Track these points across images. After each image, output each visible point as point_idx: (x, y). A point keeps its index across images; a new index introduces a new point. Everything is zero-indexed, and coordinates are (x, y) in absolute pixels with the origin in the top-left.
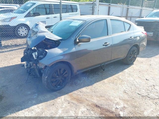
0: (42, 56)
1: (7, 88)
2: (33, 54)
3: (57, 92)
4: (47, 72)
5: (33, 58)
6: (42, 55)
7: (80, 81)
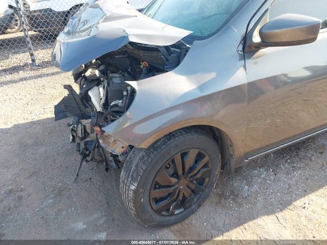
0: (120, 102)
1: (20, 198)
2: (90, 93)
3: (172, 228)
4: (137, 166)
5: (92, 106)
6: (121, 97)
7: (249, 184)
